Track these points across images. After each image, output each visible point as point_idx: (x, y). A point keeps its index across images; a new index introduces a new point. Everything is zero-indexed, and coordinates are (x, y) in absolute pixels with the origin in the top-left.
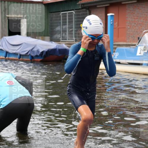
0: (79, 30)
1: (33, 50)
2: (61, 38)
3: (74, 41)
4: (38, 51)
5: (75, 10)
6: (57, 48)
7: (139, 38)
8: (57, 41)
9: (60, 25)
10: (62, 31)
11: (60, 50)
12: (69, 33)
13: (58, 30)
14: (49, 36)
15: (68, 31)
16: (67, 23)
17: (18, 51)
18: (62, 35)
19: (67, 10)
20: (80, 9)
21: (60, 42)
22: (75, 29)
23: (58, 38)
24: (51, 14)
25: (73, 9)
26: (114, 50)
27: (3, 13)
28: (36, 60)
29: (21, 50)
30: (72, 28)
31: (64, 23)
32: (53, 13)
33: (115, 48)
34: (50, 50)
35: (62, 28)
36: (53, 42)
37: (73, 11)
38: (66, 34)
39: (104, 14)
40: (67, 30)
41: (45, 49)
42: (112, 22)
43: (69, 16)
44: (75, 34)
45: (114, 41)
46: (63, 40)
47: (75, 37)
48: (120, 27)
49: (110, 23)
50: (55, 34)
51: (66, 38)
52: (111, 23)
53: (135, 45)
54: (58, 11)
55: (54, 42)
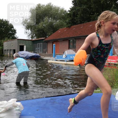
1: (27, 56)
4: (29, 56)
7: (63, 52)
8: (36, 53)
9: (37, 48)
11: (36, 56)
14: (33, 51)
17: (23, 56)
20: (44, 42)
25: (41, 42)
27: (18, 43)
30: (41, 49)
31: (39, 47)
32: (35, 44)
33: (56, 56)
34: (33, 56)
39: (52, 44)
41: (31, 55)
42: (55, 47)
43: (40, 45)
44: (42, 51)
47: (42, 52)
48: (57, 48)
50: (35, 50)
51: (39, 52)
53: (62, 55)
54: (37, 43)
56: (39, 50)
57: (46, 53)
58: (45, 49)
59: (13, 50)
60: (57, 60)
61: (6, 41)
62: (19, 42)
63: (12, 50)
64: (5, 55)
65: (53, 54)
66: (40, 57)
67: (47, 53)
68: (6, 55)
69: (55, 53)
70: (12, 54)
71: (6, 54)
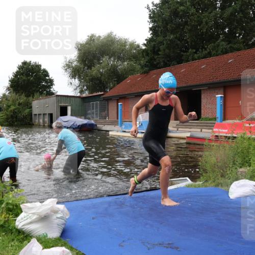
0: (102, 113)
1: (74, 124)
3: (99, 119)
4: (76, 125)
8: (89, 119)
9: (90, 110)
11: (89, 124)
12: (95, 115)
13: (89, 113)
14: (84, 116)
16: (95, 109)
17: (66, 125)
18: (92, 115)
19: (95, 101)
20: (102, 100)
22: (99, 112)
24: (85, 103)
25: (98, 100)
27: (58, 103)
28: (76, 130)
31: (93, 109)
33: (123, 123)
34: (83, 124)
35: (92, 111)
37: (98, 102)
39: (116, 103)
40: (95, 112)
41: (81, 123)
43: (95, 105)
44: (99, 115)
46: (92, 118)
47: (99, 117)
48: (125, 110)
49: (120, 109)
51: (94, 117)
54: (89, 101)
56: (93, 113)
57: (106, 119)
58: (105, 111)
59: (49, 114)
60: (125, 132)
61: (36, 100)
62: (59, 100)
63: (47, 115)
64: (35, 124)
65: (119, 120)
66: (96, 126)
67: (107, 119)
68: (37, 123)
69: (121, 119)
71: (37, 121)
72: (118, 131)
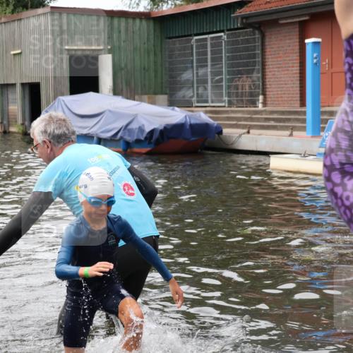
0: (237, 79)
1: (130, 127)
2: (194, 99)
3: (227, 105)
4: (141, 129)
5: (228, 30)
6: (186, 122)
8: (186, 104)
9: (192, 67)
10: (197, 80)
11: (191, 125)
12: (212, 87)
13: (188, 80)
14: (166, 94)
15: (212, 82)
16: (209, 63)
18: (197, 90)
19: (208, 31)
20: (238, 29)
21: (192, 107)
22: (228, 77)
23: (187, 99)
24: (171, 40)
25: (222, 29)
26: (321, 126)
28: (136, 150)
29: (100, 128)
30: (220, 73)
31: (202, 63)
32: (174, 40)
33: (326, 121)
34: (169, 127)
35: (197, 73)
36: (176, 108)
37: (222, 34)
38: (206, 89)
39: (298, 40)
40: (209, 78)
41: (158, 124)
42: (316, 58)
43: (212, 46)
44: (229, 87)
45: (321, 104)
46: (198, 102)
47: (229, 95)
49: (312, 61)
51: (207, 97)
52: (315, 61)
54: (186, 34)
55: (178, 107)
56: (203, 82)
57: (254, 103)
59: (23, 85)
62: (65, 27)
63: (18, 88)
65: (309, 109)
66: (221, 132)
67: (260, 106)
69: (318, 103)
70: (15, 119)
72: (305, 155)
